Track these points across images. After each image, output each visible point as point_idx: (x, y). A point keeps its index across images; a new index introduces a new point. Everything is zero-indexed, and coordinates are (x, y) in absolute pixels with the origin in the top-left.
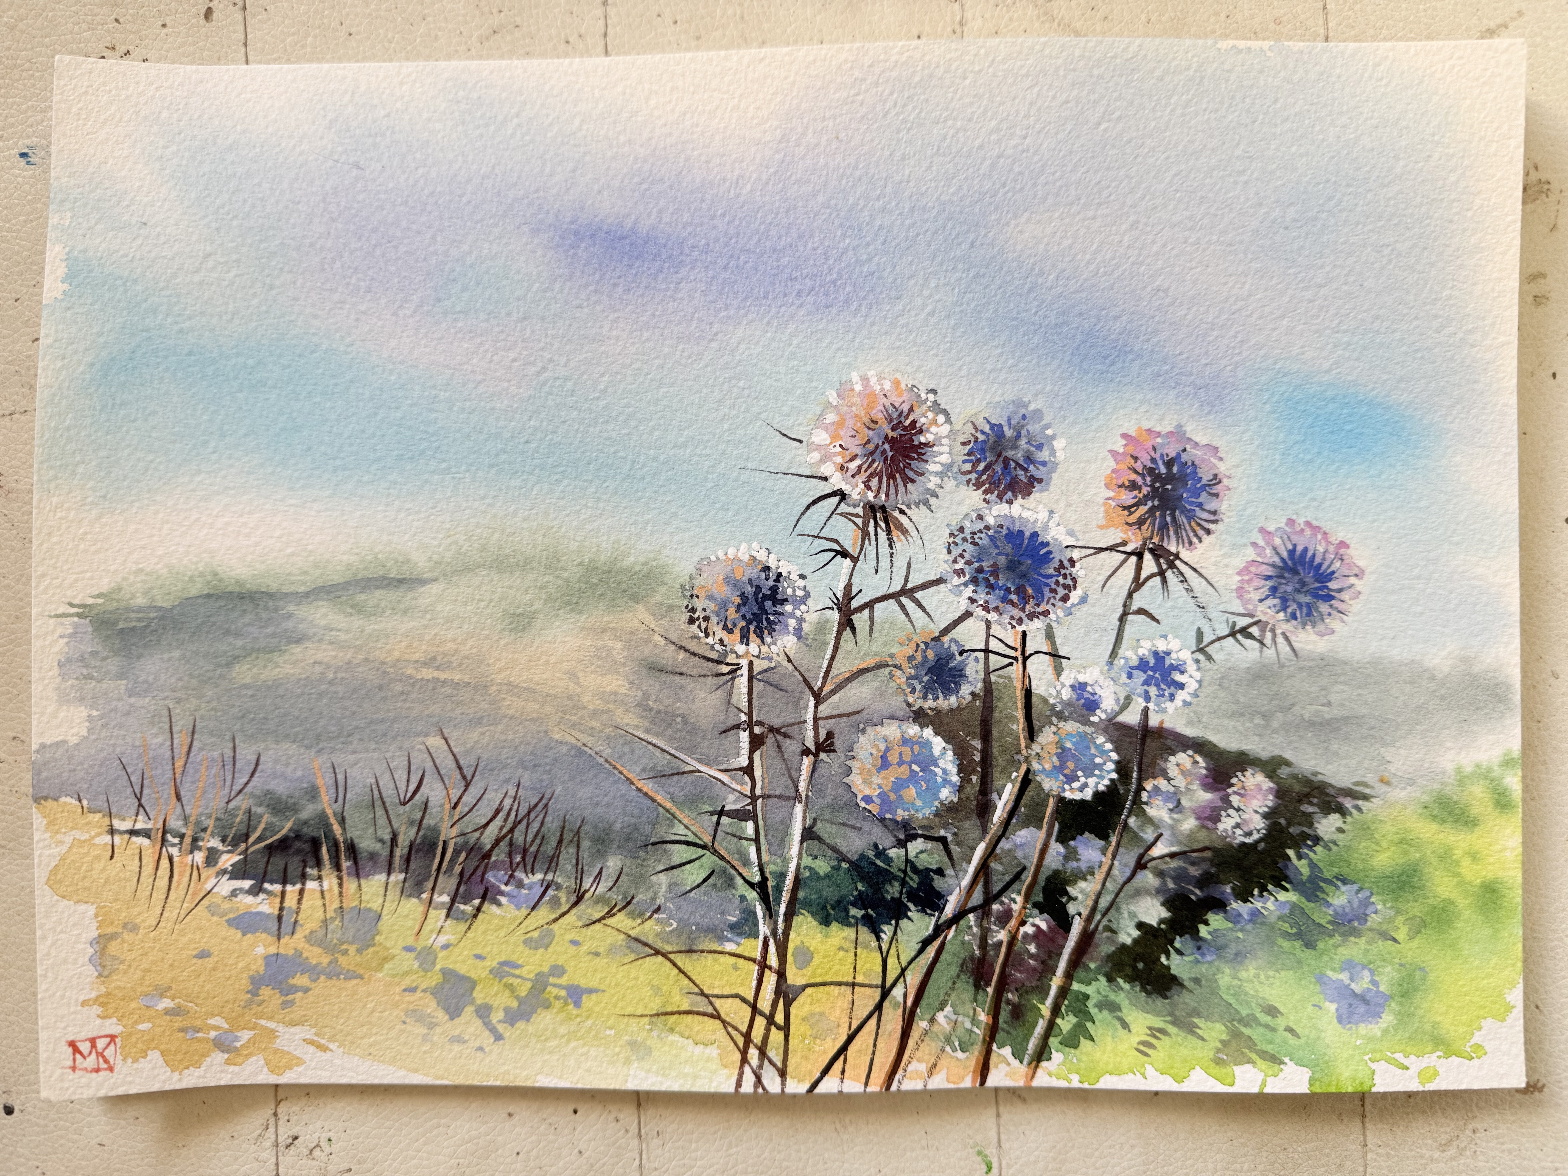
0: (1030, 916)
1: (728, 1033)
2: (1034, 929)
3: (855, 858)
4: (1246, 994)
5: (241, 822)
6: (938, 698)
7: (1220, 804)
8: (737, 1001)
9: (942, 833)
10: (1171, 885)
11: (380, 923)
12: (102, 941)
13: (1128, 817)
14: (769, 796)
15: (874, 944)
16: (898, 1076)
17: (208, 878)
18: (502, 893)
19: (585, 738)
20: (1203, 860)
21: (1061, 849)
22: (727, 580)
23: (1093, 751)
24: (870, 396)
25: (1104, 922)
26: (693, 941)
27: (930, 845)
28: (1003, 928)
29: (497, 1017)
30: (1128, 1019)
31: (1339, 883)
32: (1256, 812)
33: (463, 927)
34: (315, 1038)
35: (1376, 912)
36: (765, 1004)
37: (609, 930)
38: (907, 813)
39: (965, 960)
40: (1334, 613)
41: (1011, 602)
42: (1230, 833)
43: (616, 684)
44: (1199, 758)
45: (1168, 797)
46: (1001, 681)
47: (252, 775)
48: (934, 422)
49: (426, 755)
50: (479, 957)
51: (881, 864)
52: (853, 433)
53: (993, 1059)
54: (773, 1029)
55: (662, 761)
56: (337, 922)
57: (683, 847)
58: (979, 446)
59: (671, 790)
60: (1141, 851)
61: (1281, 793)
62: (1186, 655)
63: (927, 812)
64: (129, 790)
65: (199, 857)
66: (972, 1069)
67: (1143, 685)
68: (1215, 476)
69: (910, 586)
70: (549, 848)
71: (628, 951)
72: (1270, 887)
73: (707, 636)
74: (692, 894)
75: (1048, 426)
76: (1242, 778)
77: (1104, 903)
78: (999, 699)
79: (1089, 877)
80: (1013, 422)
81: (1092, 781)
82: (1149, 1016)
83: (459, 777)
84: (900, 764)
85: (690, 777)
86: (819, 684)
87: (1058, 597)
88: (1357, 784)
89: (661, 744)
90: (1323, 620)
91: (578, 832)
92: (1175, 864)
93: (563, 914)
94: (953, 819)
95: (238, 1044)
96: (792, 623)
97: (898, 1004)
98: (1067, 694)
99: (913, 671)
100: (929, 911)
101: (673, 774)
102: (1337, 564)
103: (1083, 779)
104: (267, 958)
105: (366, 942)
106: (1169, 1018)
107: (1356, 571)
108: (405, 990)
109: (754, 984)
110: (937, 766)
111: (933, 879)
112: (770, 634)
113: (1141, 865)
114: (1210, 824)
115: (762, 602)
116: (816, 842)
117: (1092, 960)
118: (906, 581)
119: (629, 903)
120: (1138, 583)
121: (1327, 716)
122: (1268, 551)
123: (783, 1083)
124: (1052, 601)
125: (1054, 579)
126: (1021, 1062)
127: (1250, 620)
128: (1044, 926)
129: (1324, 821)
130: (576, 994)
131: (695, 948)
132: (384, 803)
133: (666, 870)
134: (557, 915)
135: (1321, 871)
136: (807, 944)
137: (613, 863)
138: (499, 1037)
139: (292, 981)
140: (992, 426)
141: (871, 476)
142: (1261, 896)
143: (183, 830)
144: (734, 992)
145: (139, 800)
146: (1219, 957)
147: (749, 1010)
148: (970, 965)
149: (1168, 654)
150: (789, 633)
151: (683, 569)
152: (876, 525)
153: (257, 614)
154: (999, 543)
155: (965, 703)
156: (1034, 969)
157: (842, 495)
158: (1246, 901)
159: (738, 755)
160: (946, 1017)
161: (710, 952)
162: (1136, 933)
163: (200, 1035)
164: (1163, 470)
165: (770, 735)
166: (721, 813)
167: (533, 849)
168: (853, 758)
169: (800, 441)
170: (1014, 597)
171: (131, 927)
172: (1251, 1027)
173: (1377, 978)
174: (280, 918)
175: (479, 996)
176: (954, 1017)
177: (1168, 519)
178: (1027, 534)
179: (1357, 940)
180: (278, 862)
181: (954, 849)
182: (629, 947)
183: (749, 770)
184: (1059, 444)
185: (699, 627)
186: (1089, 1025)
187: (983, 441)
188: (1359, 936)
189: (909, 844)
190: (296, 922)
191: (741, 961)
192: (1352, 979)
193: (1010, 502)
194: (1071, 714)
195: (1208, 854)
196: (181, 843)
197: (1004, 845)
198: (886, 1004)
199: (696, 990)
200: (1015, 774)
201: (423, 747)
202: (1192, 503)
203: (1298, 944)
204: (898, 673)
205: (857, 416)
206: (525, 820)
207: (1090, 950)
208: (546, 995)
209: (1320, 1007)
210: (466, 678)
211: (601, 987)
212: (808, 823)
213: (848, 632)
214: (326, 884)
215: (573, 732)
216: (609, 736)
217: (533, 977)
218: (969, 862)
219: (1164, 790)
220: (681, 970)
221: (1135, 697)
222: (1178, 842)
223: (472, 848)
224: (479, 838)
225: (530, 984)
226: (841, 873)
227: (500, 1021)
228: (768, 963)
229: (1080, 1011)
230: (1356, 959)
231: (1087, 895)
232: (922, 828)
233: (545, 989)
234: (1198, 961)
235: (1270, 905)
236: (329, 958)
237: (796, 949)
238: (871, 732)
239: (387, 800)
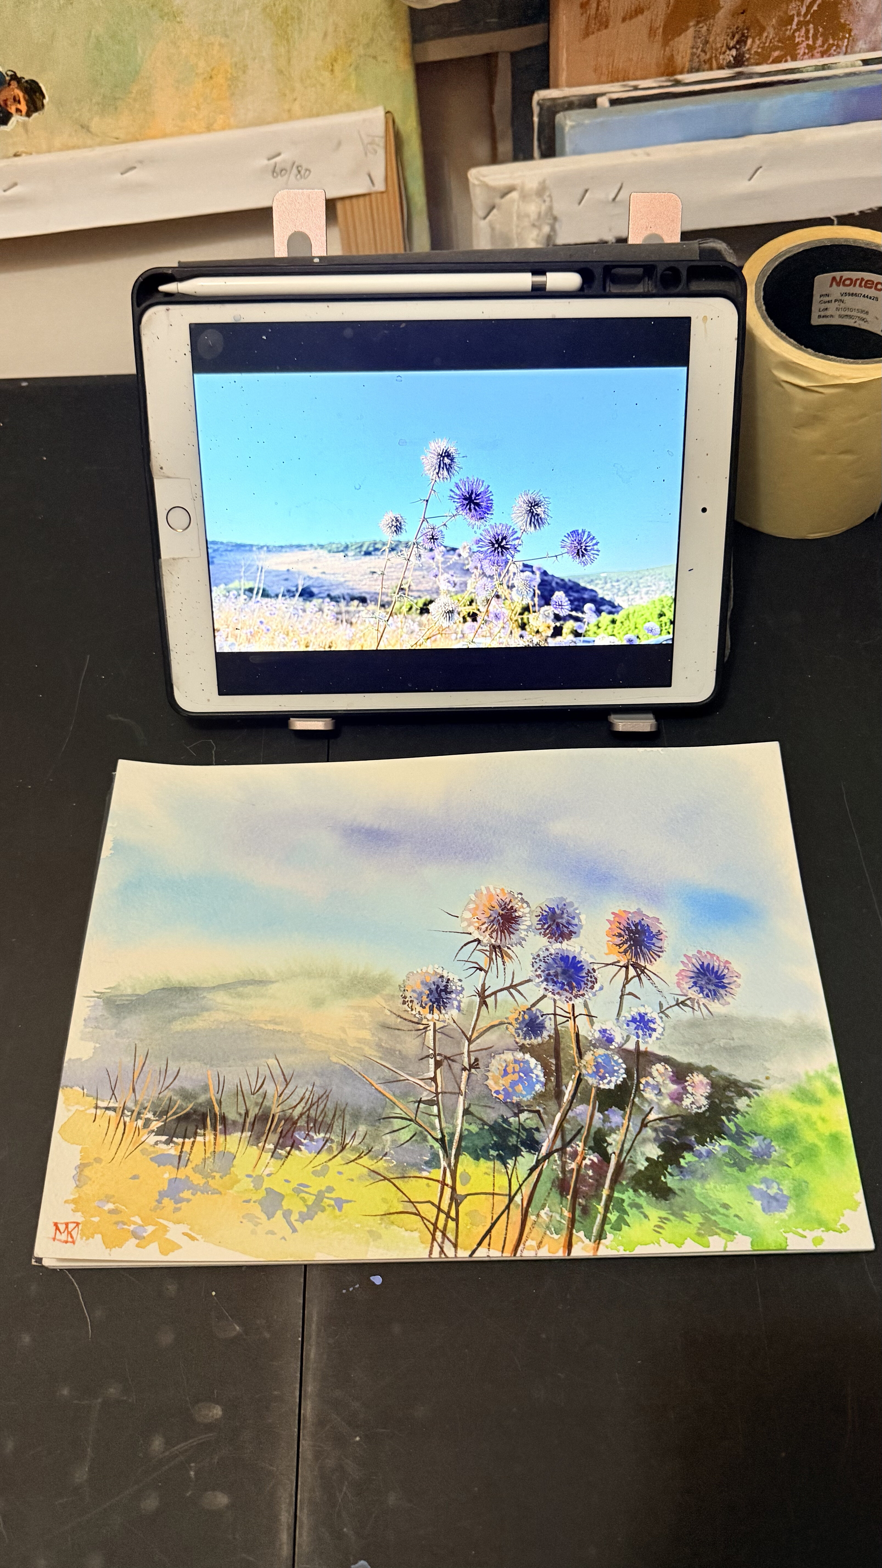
0: (588, 1154)
1: (425, 1224)
2: (590, 1161)
3: (492, 1123)
4: (711, 1197)
5: (166, 1104)
6: (531, 1039)
7: (681, 1091)
8: (430, 1204)
9: (537, 1108)
10: (662, 1136)
11: (235, 1160)
12: (82, 1167)
13: (634, 1098)
14: (445, 1093)
15: (504, 1170)
16: (520, 1248)
17: (144, 1134)
19: (349, 1062)
20: (677, 1121)
21: (601, 1116)
22: (422, 983)
24: (490, 896)
25: (628, 1158)
26: (405, 1171)
27: (531, 1115)
28: (574, 1161)
29: (294, 1217)
30: (647, 1213)
31: (753, 1135)
32: (702, 1095)
33: (280, 1162)
34: (190, 1232)
35: (775, 1151)
36: (445, 1206)
37: (359, 1166)
38: (518, 1098)
39: (554, 1180)
40: (728, 994)
41: (566, 990)
42: (689, 1107)
43: (366, 1034)
44: (667, 1066)
45: (654, 1087)
46: (563, 1029)
47: (175, 1078)
48: (522, 907)
49: (267, 1069)
50: (287, 1181)
51: (506, 1126)
52: (483, 912)
53: (574, 1238)
54: (449, 1220)
55: (388, 1074)
56: (211, 1160)
57: (400, 1120)
58: (544, 917)
59: (394, 1090)
60: (643, 1117)
61: (713, 1085)
62: (655, 1015)
63: (529, 1097)
64: (109, 1085)
65: (140, 1123)
66: (562, 1245)
67: (635, 1029)
68: (659, 931)
69: (514, 984)
70: (328, 1120)
71: (369, 1178)
72: (715, 1137)
73: (412, 1010)
74: (404, 1146)
75: (577, 909)
76: (692, 1077)
77: (627, 1146)
78: (563, 1038)
79: (617, 1132)
80: (560, 907)
81: (613, 1079)
82: (658, 1210)
83: (283, 1080)
84: (514, 1072)
85: (403, 1083)
86: (470, 1034)
87: (589, 987)
88: (753, 1081)
89: (389, 1066)
90: (723, 998)
91: (344, 1109)
93: (335, 1156)
94: (542, 1100)
95: (145, 1235)
96: (456, 1003)
97: (519, 1205)
99: (518, 1026)
100: (532, 1152)
101: (393, 1081)
102: (726, 971)
103: (609, 1078)
104: (170, 1181)
105: (226, 1172)
106: (669, 1212)
107: (736, 974)
108: (244, 1201)
109: (439, 1194)
110: (533, 1073)
111: (534, 1134)
112: (444, 1009)
113: (644, 1125)
114: (678, 1102)
115: (440, 993)
116: (471, 1116)
117: (624, 1179)
118: (512, 981)
119: (370, 1151)
120: (627, 981)
121: (733, 1045)
122: (690, 965)
123: (456, 1252)
124: (586, 989)
125: (586, 978)
126: (590, 1239)
127: (685, 998)
128: (596, 1160)
129: (739, 1101)
130: (339, 1203)
131: (406, 1175)
132: (243, 1094)
133: (390, 1133)
134: (331, 1157)
135: (742, 1129)
136: (467, 1171)
137: (362, 1129)
138: (295, 1230)
139: (181, 1195)
140: (550, 909)
141: (492, 932)
142: (711, 1142)
143: (134, 1108)
144: (427, 1200)
145: (113, 1091)
146: (693, 1177)
147: (436, 1210)
148: (557, 1183)
149: (646, 1014)
150: (454, 1008)
151: (400, 978)
152: (496, 955)
153: (188, 997)
154: (557, 962)
155: (546, 1040)
156: (592, 1185)
157: (479, 941)
158: (704, 1145)
159: (428, 1071)
160: (545, 1213)
161: (413, 1177)
162: (646, 1164)
163: (125, 1227)
164: (633, 928)
165: (445, 1061)
166: (420, 1102)
167: (320, 1119)
168: (489, 1071)
169: (457, 917)
170: (566, 987)
171: (99, 1160)
172: (715, 1215)
173: (781, 1187)
174: (180, 1158)
175: (285, 1204)
176: (550, 1214)
177: (639, 950)
178: (571, 957)
179: (767, 1166)
180: (183, 1125)
181: (545, 1117)
182: (370, 1176)
183: (434, 1079)
184: (583, 917)
185: (408, 1005)
186: (626, 1217)
187: (546, 915)
188: (767, 1164)
189: (520, 1115)
190: (188, 1160)
191: (431, 1182)
192: (768, 1188)
193: (561, 943)
194: (600, 1044)
195: (679, 1119)
196: (132, 1115)
197: (570, 1114)
198: (512, 1206)
199: (406, 1199)
200: (573, 1076)
201: (265, 1064)
202: (650, 943)
203: (735, 1169)
204: (510, 1027)
205: (484, 905)
206: (316, 1104)
207: (622, 1174)
208: (323, 1204)
209: (752, 1204)
210: (290, 1030)
211: (354, 1200)
212: (466, 1106)
213: (484, 1007)
214: (207, 1138)
215: (342, 1058)
216: (361, 1061)
217: (316, 1194)
218: (553, 1124)
219: (651, 1083)
220: (398, 1188)
221: (632, 1036)
222: (663, 1112)
223: (288, 1119)
224: (291, 1114)
225: (314, 1197)
226: (485, 1131)
227: (296, 1220)
228: (446, 1182)
229: (620, 1209)
230: (768, 1177)
231: (618, 1143)
232: (527, 1106)
233: (323, 1200)
234: (681, 1179)
235: (717, 1147)
236: (204, 1180)
237: (461, 1174)
238: (497, 1057)
239: (245, 1092)
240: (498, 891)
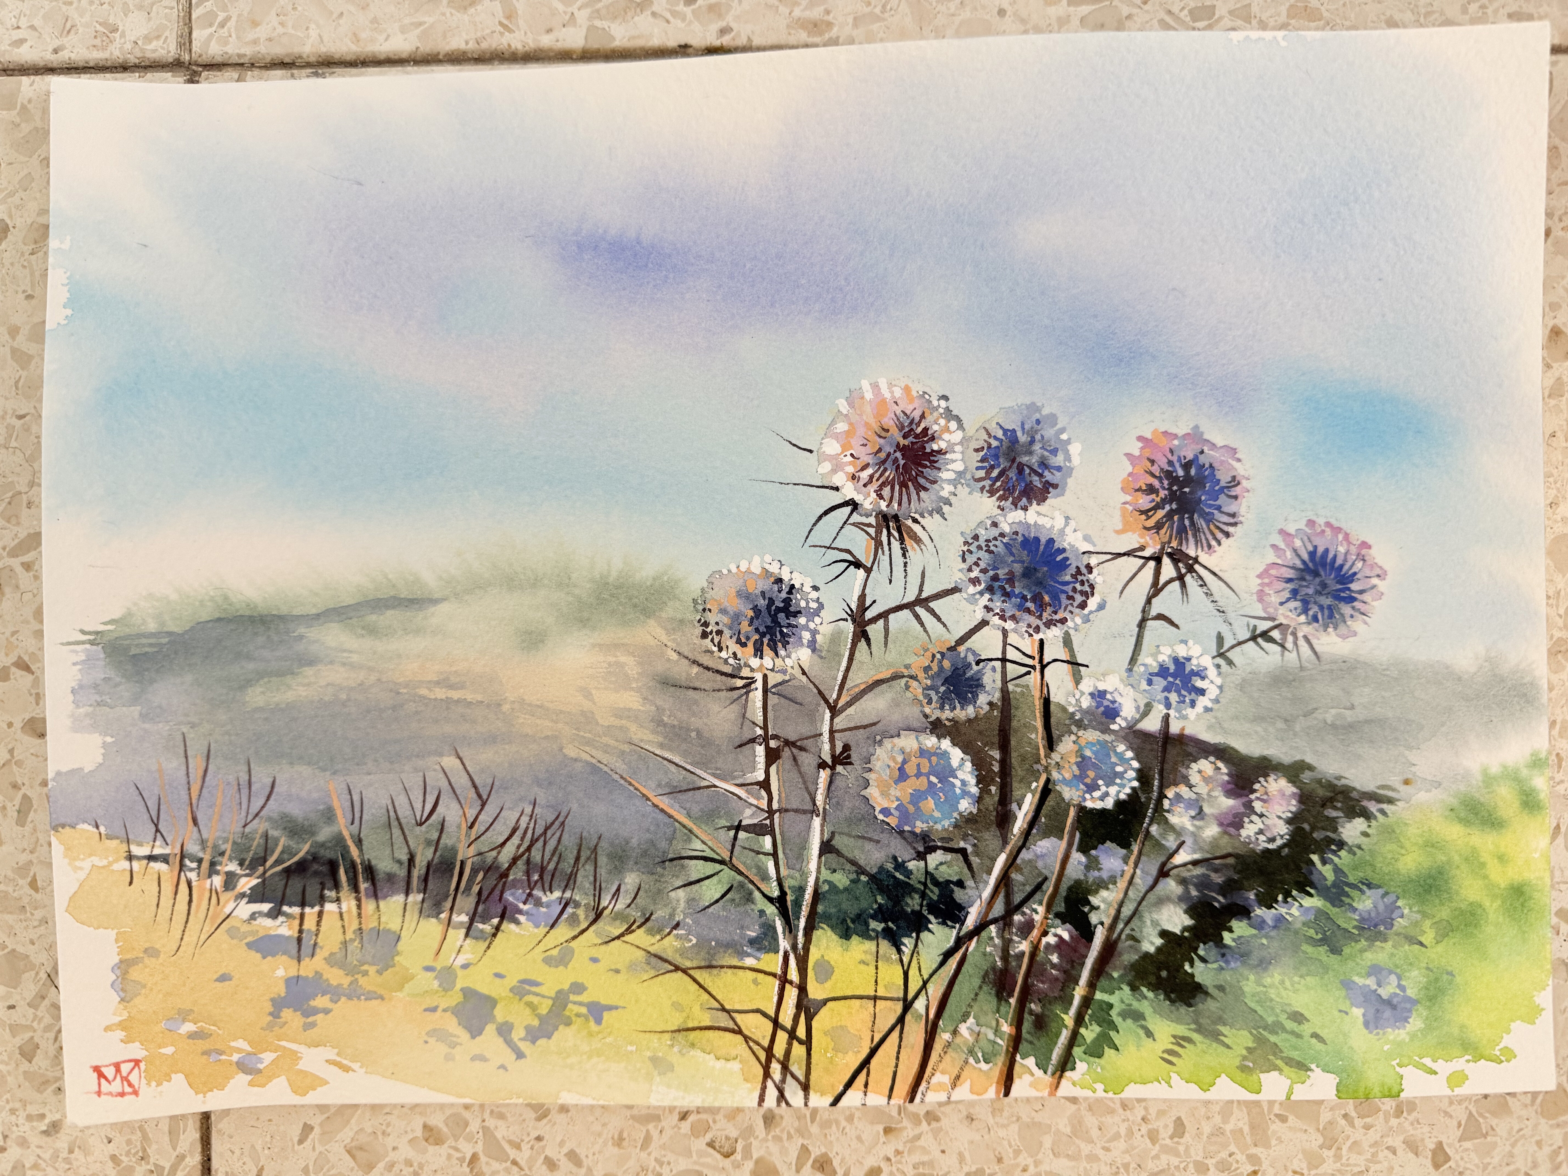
0: (1052, 926)
1: (750, 1048)
2: (1056, 939)
3: (874, 870)
4: (1272, 1000)
5: (259, 845)
6: (954, 708)
7: (1242, 810)
8: (759, 1015)
9: (962, 844)
10: (1194, 893)
11: (399, 944)
12: (124, 967)
13: (1150, 825)
14: (787, 810)
15: (895, 956)
16: (922, 1088)
17: (227, 902)
18: (520, 912)
19: (599, 755)
20: (1226, 866)
21: (1083, 859)
22: (739, 594)
23: (1114, 759)
24: (881, 404)
25: (1127, 931)
26: (713, 956)
27: (949, 857)
28: (1025, 938)
29: (518, 1034)
30: (1153, 1028)
31: (1364, 888)
32: (1280, 817)
33: (482, 946)
34: (338, 1059)
35: (1402, 917)
36: (786, 1018)
37: (628, 946)
38: (925, 825)
39: (987, 971)
40: (1356, 614)
41: (1028, 610)
42: (1253, 839)
43: (631, 700)
44: (1220, 764)
45: (1190, 804)
46: (1019, 690)
47: (268, 798)
48: (947, 429)
49: (442, 775)
50: (498, 975)
51: (901, 877)
52: (865, 442)
53: (1017, 1069)
54: (795, 1043)
55: (677, 777)
56: (356, 944)
57: (702, 862)
58: (993, 452)
59: (688, 806)
60: (1163, 859)
61: (1304, 798)
62: (1207, 662)
63: (946, 823)
64: (146, 816)
65: (218, 881)
66: (995, 1080)
67: (1163, 691)
68: (1234, 478)
69: (924, 595)
70: (567, 866)
71: (647, 968)
72: (1294, 893)
73: (720, 650)
74: (711, 910)
75: (1063, 430)
76: (1265, 784)
77: (1126, 911)
78: (1017, 708)
79: (1111, 886)
80: (1027, 427)
81: (1113, 790)
82: (1173, 1025)
83: (475, 796)
84: (918, 775)
85: (706, 791)
86: (835, 696)
87: (1075, 604)
88: (1381, 787)
89: (677, 760)
90: (1345, 622)
91: (596, 847)
92: (1198, 871)
93: (582, 932)
94: (972, 829)
95: (261, 1066)
96: (806, 636)
97: (920, 1016)
98: (1086, 702)
99: (929, 682)
100: (949, 923)
101: (690, 790)
102: (1359, 565)
103: (1103, 788)
104: (288, 981)
105: (386, 962)
106: (1193, 1026)
107: (1379, 571)
108: (425, 1010)
109: (775, 998)
110: (956, 777)
111: (953, 891)
112: (784, 647)
113: (1163, 873)
114: (1232, 830)
115: (776, 615)
116: (834, 855)
117: (1115, 969)
118: (921, 590)
119: (647, 920)
120: (1156, 589)
121: (1349, 719)
122: (1289, 554)
123: (806, 1098)
124: (1070, 608)
125: (1071, 586)
126: (1045, 1073)
127: (1270, 624)
128: (1066, 936)
129: (1349, 826)
130: (597, 1011)
131: (714, 963)
132: (400, 824)
133: (685, 886)
134: (576, 933)
135: (1346, 876)
136: (827, 958)
137: (631, 880)
138: (520, 1055)
139: (312, 1003)
140: (1005, 431)
141: (883, 485)
142: (1286, 902)
143: (201, 855)
144: (754, 1007)
145: (156, 826)
146: (1244, 963)
147: (770, 1026)
148: (992, 976)
149: (1189, 659)
150: (803, 645)
151: (695, 583)
152: (889, 534)
153: (269, 637)
154: (1014, 550)
155: (983, 712)
156: (1056, 979)
157: (853, 505)
158: (1270, 907)
159: (754, 769)
160: (968, 1028)
161: (730, 967)
162: (1159, 942)
163: (223, 1057)
164: (1181, 473)
165: (787, 749)
166: (738, 828)
167: (551, 866)
169: (811, 451)
171: (151, 952)
172: (1277, 1033)
173: (1403, 983)
174: (299, 940)
175: (500, 1013)
176: (977, 1029)
177: (1187, 522)
178: (1043, 541)
179: (1383, 945)
180: (296, 884)
181: (975, 860)
182: (649, 964)
183: (765, 784)
184: (1075, 449)
185: (712, 640)
186: (1113, 1034)
187: (997, 447)
188: (1385, 940)
189: (929, 857)
190: (315, 944)
191: (761, 976)
192: (1379, 984)
193: (1025, 509)
194: (1090, 721)
195: (1231, 860)
196: (199, 867)
197: (1025, 855)
198: (908, 1017)
199: (717, 1005)
200: (1034, 784)
201: (438, 767)
202: (1210, 506)
203: (1323, 949)
204: (914, 684)
205: (867, 424)
206: (542, 839)
207: (1113, 959)
208: (567, 1013)
209: (1347, 1013)
210: (479, 698)
211: (621, 1004)
212: (826, 837)
213: (862, 644)
214: (344, 906)
215: (587, 749)
216: (623, 753)
217: (553, 995)
218: (989, 873)
219: (1186, 797)
220: (701, 986)
221: (1155, 704)
222: (1201, 849)
223: (490, 868)
224: (496, 858)
225: (550, 1002)
226: (860, 886)
227: (521, 1039)
228: (789, 977)
229: (1104, 1020)
230: (1382, 964)
231: (1109, 904)
232: (942, 839)
233: (566, 1006)
234: (1222, 969)
235: (1295, 911)
236: (349, 979)
237: (816, 963)
238: (888, 744)
239: (403, 821)
240: (898, 393)
